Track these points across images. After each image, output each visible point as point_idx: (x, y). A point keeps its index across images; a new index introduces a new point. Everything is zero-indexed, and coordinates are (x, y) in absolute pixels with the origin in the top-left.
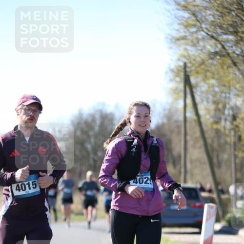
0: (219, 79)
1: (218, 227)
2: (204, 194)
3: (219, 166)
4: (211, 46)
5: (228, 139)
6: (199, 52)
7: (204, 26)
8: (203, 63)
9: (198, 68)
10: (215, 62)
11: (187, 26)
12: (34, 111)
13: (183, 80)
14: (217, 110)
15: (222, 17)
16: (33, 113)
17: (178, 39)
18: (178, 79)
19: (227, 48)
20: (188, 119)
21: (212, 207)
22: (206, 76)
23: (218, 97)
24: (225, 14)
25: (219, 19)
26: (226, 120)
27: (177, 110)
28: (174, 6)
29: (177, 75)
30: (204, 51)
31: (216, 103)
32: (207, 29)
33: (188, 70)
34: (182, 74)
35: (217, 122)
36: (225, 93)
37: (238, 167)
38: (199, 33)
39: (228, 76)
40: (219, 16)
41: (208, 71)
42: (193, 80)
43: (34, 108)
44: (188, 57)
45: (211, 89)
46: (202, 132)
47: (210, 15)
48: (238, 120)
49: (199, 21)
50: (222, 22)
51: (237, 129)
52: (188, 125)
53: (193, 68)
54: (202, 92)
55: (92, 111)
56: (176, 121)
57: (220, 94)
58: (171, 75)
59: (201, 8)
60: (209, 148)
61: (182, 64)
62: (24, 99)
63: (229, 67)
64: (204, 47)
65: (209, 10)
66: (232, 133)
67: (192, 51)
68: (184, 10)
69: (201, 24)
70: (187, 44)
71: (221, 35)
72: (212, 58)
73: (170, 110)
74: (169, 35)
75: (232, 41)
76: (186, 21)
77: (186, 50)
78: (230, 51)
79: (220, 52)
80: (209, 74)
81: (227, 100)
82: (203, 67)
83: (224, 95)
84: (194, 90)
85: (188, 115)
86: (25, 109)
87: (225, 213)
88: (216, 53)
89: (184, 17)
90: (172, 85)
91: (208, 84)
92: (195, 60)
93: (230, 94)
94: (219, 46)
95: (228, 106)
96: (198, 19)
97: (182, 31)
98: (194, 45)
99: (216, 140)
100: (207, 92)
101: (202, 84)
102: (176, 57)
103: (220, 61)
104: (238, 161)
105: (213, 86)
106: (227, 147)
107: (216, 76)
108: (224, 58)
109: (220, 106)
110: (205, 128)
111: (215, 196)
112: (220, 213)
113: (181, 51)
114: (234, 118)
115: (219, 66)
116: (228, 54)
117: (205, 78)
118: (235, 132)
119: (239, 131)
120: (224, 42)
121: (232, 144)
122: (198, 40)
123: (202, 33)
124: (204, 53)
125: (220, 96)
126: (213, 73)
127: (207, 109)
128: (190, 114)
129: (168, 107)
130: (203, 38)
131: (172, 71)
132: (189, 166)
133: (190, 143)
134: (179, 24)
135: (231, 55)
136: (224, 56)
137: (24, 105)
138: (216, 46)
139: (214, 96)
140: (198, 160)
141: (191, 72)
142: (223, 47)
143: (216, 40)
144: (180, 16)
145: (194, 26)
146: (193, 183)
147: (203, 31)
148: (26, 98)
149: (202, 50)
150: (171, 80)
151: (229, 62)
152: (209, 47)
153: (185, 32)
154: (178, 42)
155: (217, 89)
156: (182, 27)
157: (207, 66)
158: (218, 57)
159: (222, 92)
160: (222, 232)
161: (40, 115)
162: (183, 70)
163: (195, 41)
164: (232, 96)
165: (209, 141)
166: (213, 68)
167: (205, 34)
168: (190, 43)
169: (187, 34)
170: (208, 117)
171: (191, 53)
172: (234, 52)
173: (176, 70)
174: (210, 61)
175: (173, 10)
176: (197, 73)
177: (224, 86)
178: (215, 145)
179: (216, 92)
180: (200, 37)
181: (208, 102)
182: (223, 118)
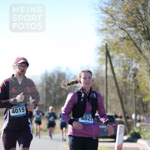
0: (126, 53)
1: (125, 138)
2: (118, 119)
3: (126, 103)
4: (121, 34)
5: (131, 88)
6: (114, 37)
7: (117, 22)
8: (117, 44)
9: (114, 46)
10: (124, 43)
11: (108, 23)
12: (24, 67)
13: (105, 54)
14: (125, 70)
15: (128, 17)
16: (24, 68)
17: (102, 30)
18: (102, 53)
19: (130, 35)
20: (108, 76)
21: (122, 127)
22: (118, 51)
23: (125, 63)
24: (129, 16)
25: (126, 19)
26: (130, 76)
27: (102, 71)
28: (100, 11)
29: (102, 51)
30: (117, 37)
31: (124, 67)
32: (119, 24)
33: (108, 48)
34: (105, 50)
35: (125, 78)
36: (130, 61)
37: (137, 104)
38: (114, 27)
39: (131, 51)
40: (126, 17)
41: (120, 48)
42: (111, 54)
43: (24, 65)
44: (108, 40)
45: (121, 59)
46: (116, 83)
47: (121, 16)
48: (137, 77)
49: (114, 20)
50: (128, 20)
51: (136, 82)
52: (108, 79)
53: (111, 47)
54: (116, 61)
55: (53, 72)
56: (101, 77)
57: (126, 61)
58: (98, 51)
59: (115, 12)
60: (121, 93)
61: (104, 44)
62: (18, 60)
63: (131, 46)
64: (117, 34)
65: (120, 13)
66: (134, 84)
67: (111, 37)
68: (106, 13)
69: (115, 21)
70: (107, 33)
71: (127, 28)
72: (122, 41)
73: (98, 71)
74: (97, 27)
75: (133, 31)
76: (107, 20)
77: (107, 36)
78: (132, 37)
79: (126, 38)
80: (120, 50)
81: (131, 65)
82: (117, 46)
83: (129, 62)
84: (112, 59)
85: (108, 73)
86: (19, 66)
87: (129, 130)
88: (124, 38)
89: (106, 18)
90: (99, 56)
91: (120, 56)
92: (112, 42)
93: (132, 61)
94: (126, 34)
95: (131, 69)
96: (114, 18)
97: (104, 25)
98: (112, 33)
99: (124, 88)
100: (119, 60)
101: (116, 56)
102: (101, 40)
103: (127, 43)
104: (137, 100)
105: (123, 57)
106: (131, 92)
107: (124, 51)
108: (129, 41)
109: (127, 68)
110: (118, 81)
111: (123, 120)
112: (127, 130)
113: (104, 37)
114: (135, 75)
115: (126, 46)
116: (131, 39)
117: (118, 52)
118: (135, 84)
119: (138, 83)
120: (129, 32)
121: (134, 90)
122: (114, 31)
123: (116, 27)
124: (117, 38)
125: (127, 63)
126: (123, 50)
127: (119, 70)
128: (109, 73)
129: (97, 69)
130: (117, 30)
131: (99, 48)
132: (109, 103)
133: (109, 90)
134: (103, 21)
135: (133, 39)
136: (129, 40)
137: (18, 64)
138: (124, 34)
139: (123, 62)
140: (114, 100)
141: (110, 49)
142: (128, 34)
143: (124, 30)
144: (104, 17)
145: (112, 22)
146: (111, 113)
147: (117, 25)
148: (19, 59)
149: (116, 36)
150: (98, 54)
151: (132, 43)
152: (120, 35)
153: (106, 26)
154: (102, 32)
155: (125, 59)
156: (105, 23)
157: (119, 46)
158: (125, 40)
159: (128, 60)
160: (128, 141)
161: (27, 69)
162: (105, 48)
163: (112, 31)
164: (133, 63)
165: (120, 89)
166: (122, 47)
167: (118, 27)
168: (109, 32)
169: (108, 27)
170: (119, 75)
171: (110, 38)
172: (134, 38)
173: (101, 48)
174: (121, 43)
175: (99, 13)
176: (114, 49)
177: (129, 57)
178: (124, 91)
179: (124, 60)
180: (115, 29)
181: (120, 66)
182: (128, 75)
